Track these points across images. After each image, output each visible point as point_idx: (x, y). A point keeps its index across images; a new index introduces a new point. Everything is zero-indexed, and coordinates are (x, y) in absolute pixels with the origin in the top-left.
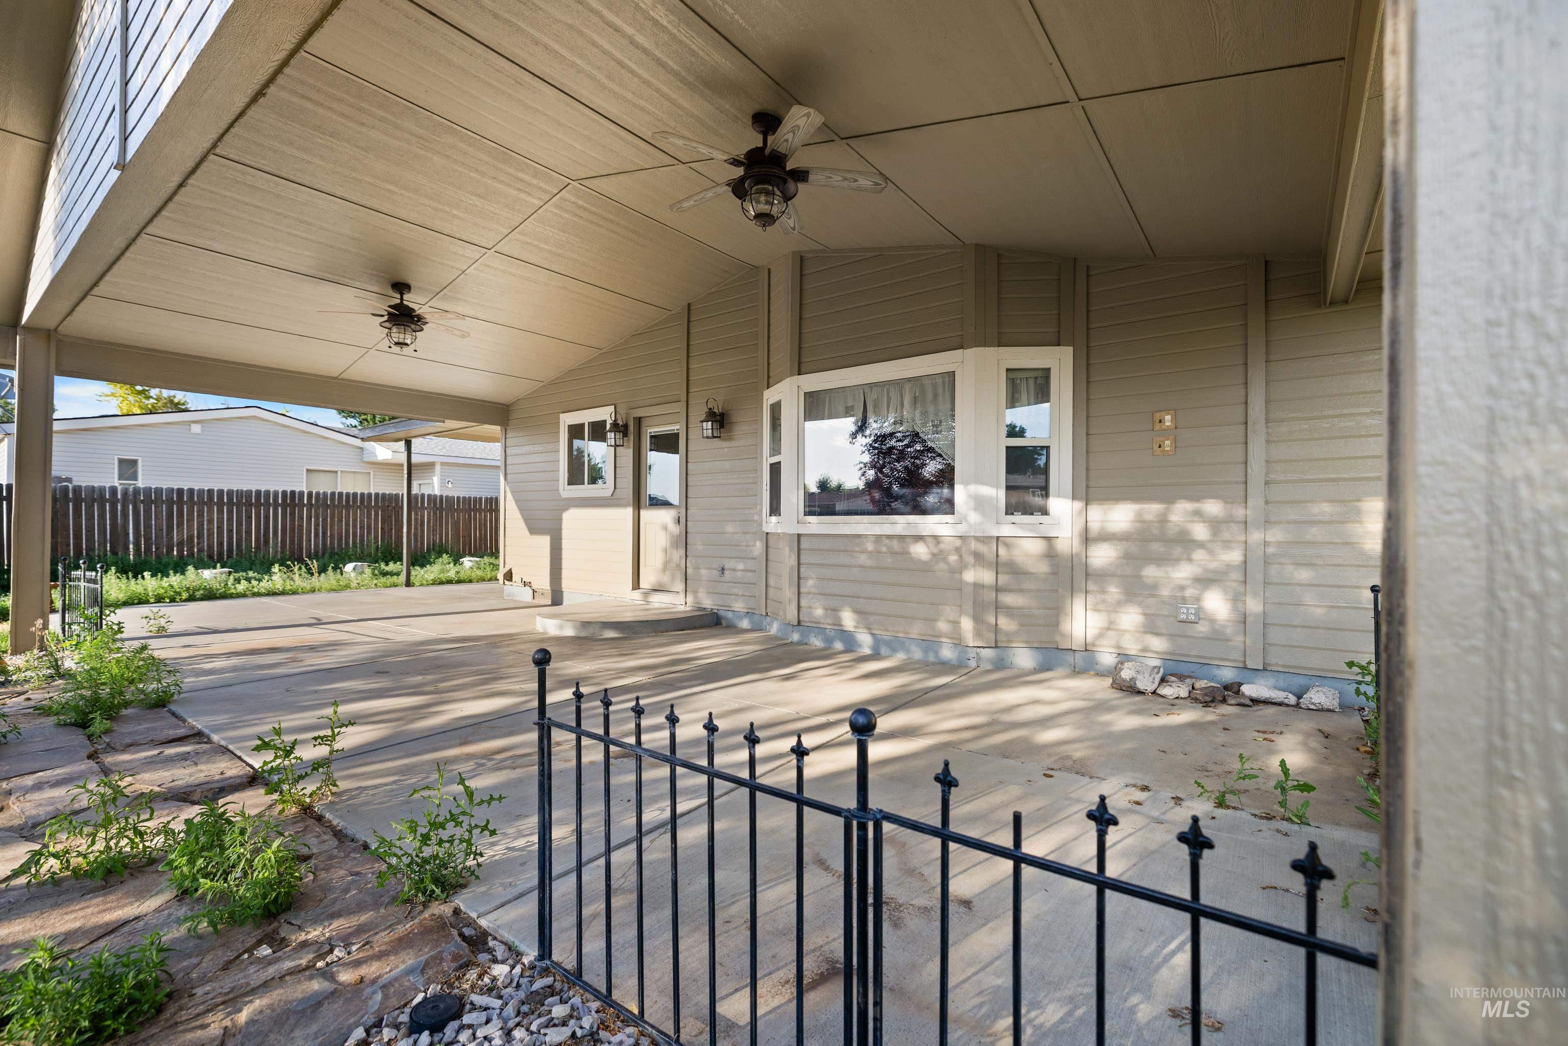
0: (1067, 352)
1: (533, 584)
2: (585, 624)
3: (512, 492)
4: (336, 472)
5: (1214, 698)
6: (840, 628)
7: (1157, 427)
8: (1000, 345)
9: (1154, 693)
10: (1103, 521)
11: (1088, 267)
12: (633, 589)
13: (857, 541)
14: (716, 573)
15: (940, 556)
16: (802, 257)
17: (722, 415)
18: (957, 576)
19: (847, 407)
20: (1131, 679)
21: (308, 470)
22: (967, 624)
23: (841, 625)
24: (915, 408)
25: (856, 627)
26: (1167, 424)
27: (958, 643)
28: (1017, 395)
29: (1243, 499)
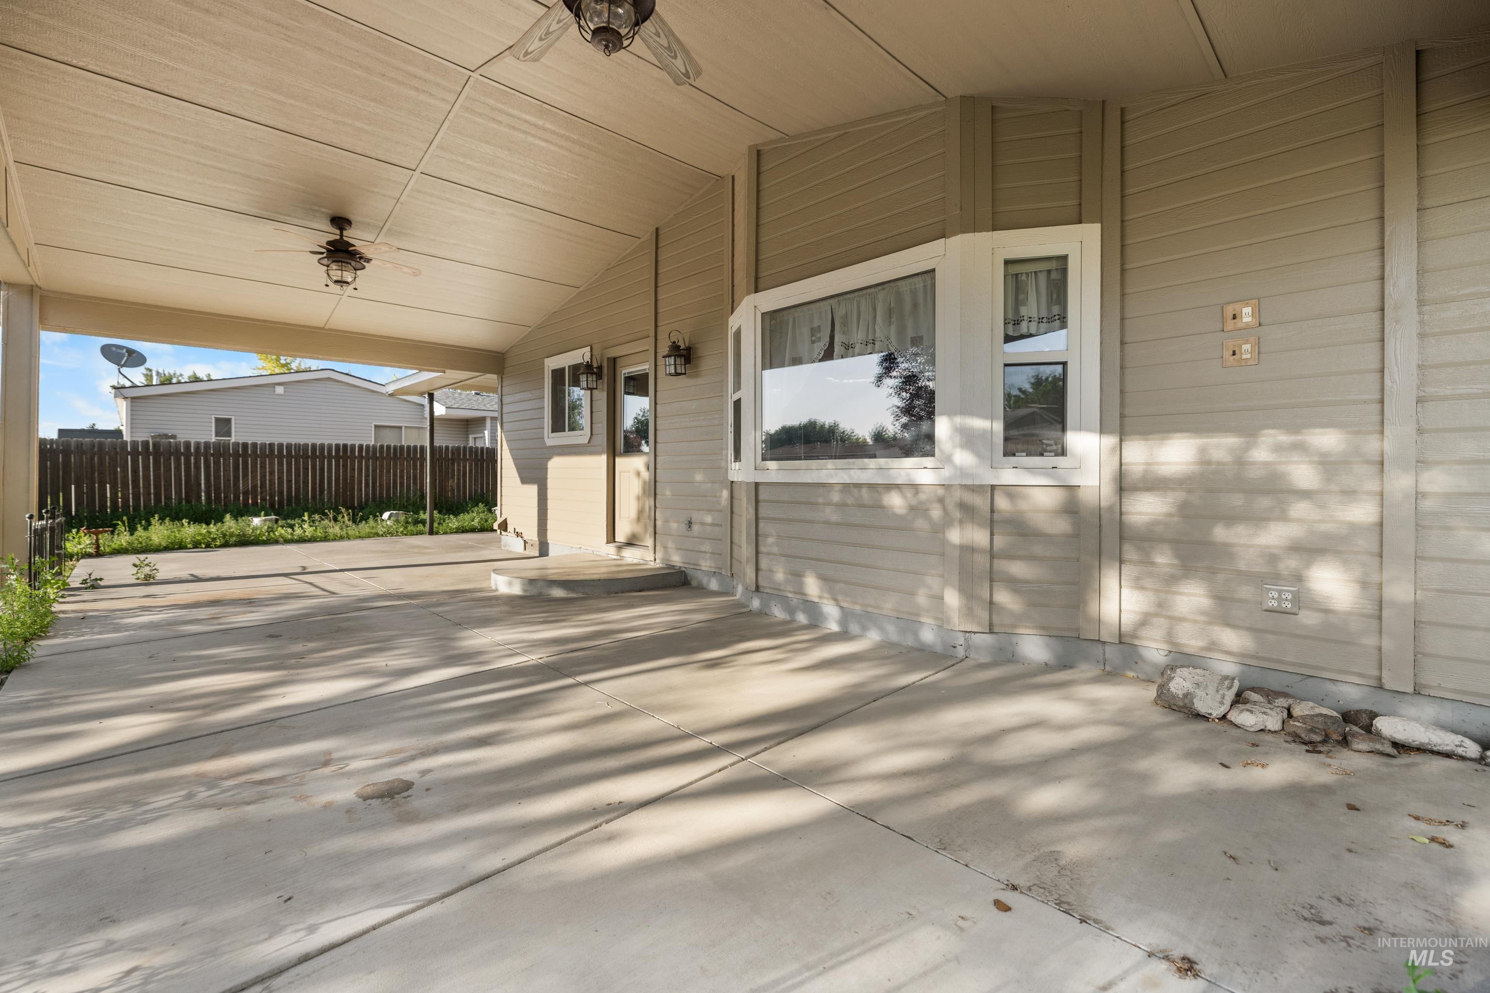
0: (1091, 232)
1: (523, 535)
2: (532, 582)
3: (507, 441)
4: (400, 428)
5: (1327, 735)
6: (804, 598)
7: (1230, 325)
8: (995, 227)
9: (1224, 717)
10: (1148, 464)
11: (1123, 110)
12: (608, 542)
13: (821, 490)
14: (684, 527)
15: (917, 510)
16: (758, 151)
17: (689, 349)
18: (940, 535)
19: (812, 329)
20: (1186, 695)
21: (376, 426)
22: (952, 599)
23: (804, 594)
24: (890, 324)
25: (820, 597)
26: (1245, 320)
27: (942, 622)
28: (1021, 297)
29: (1378, 428)
